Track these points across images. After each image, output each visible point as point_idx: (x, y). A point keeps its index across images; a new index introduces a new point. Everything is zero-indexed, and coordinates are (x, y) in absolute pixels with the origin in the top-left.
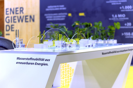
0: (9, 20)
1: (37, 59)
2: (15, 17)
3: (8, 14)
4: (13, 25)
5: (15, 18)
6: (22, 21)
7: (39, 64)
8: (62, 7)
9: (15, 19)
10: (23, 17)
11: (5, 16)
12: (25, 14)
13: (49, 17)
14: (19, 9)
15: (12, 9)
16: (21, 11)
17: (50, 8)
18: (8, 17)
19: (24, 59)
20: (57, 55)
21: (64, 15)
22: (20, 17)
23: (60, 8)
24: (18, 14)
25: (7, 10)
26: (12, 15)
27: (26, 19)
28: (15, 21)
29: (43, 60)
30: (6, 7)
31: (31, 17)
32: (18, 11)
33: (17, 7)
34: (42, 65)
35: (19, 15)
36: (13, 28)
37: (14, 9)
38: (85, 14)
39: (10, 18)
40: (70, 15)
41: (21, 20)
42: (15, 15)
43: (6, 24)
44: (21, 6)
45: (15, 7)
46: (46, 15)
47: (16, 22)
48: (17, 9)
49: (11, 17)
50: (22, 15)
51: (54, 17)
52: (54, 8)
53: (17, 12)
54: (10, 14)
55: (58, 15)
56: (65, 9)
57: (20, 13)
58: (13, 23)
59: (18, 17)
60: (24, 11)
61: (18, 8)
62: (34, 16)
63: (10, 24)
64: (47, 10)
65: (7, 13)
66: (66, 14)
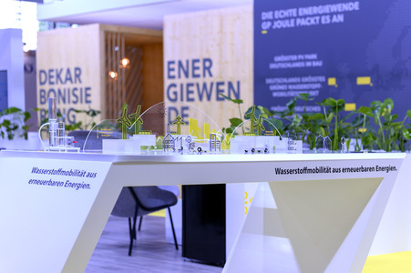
0: (175, 93)
1: (70, 173)
2: (192, 85)
3: (173, 77)
4: (187, 108)
5: (191, 88)
6: (209, 98)
7: (72, 185)
8: (312, 60)
9: (192, 92)
10: (212, 84)
11: (167, 82)
12: (216, 79)
13: (278, 87)
14: (200, 65)
15: (184, 64)
16: (205, 68)
17: (281, 61)
18: (174, 85)
19: (45, 172)
21: (318, 82)
22: (205, 85)
23: (305, 60)
24: (198, 76)
25: (172, 66)
26: (184, 80)
27: (219, 91)
28: (191, 96)
29: (82, 174)
30: (168, 56)
31: (230, 85)
32: (198, 68)
33: (196, 57)
34: (79, 186)
35: (200, 81)
36: (187, 116)
37: (187, 62)
38: (372, 81)
39: (178, 89)
40: (332, 81)
41: (205, 93)
42: (191, 80)
43: (168, 104)
44: (206, 56)
45: (191, 58)
46: (269, 81)
47: (192, 100)
48: (197, 65)
49: (182, 86)
50: (208, 80)
51: (290, 87)
52: (291, 62)
53: (197, 72)
54: (179, 77)
55: (301, 83)
56: (319, 64)
57: (204, 75)
58: (186, 103)
59: (198, 85)
60: (213, 70)
61: (198, 61)
62: (238, 83)
63: (178, 105)
64: (273, 66)
65: (172, 73)
66: (322, 79)
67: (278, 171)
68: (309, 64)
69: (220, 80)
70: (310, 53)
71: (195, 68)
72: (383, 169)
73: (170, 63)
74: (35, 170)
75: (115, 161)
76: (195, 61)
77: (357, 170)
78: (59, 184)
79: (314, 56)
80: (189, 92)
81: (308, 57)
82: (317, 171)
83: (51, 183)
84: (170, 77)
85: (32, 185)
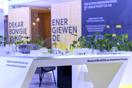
0: (55, 30)
1: (20, 63)
2: (61, 27)
3: (54, 25)
4: (59, 35)
5: (60, 29)
6: (66, 32)
7: (20, 67)
8: (101, 19)
9: (61, 30)
11: (52, 27)
12: (69, 26)
13: (90, 28)
14: (63, 21)
15: (58, 20)
16: (65, 22)
17: (91, 20)
18: (54, 28)
20: (34, 60)
21: (103, 27)
22: (65, 28)
23: (99, 19)
24: (63, 25)
25: (54, 21)
26: (58, 26)
27: (70, 30)
28: (60, 31)
30: (52, 18)
31: (74, 28)
32: (63, 22)
34: (23, 67)
36: (59, 38)
37: (59, 20)
38: (121, 27)
39: (56, 29)
40: (108, 27)
41: (65, 30)
42: (60, 26)
43: (52, 34)
44: (65, 18)
46: (87, 26)
47: (61, 33)
48: (62, 21)
50: (66, 26)
51: (94, 28)
52: (94, 20)
53: (62, 23)
54: (56, 25)
55: (98, 27)
56: (104, 21)
57: (65, 24)
58: (59, 34)
59: (63, 28)
60: (68, 22)
61: (63, 19)
62: (76, 27)
63: (56, 34)
64: (88, 21)
65: (54, 24)
66: (105, 26)
67: (88, 61)
68: (100, 21)
69: (70, 26)
70: (100, 17)
71: (62, 22)
72: (123, 59)
73: (53, 20)
74: (8, 61)
75: (34, 59)
76: (62, 19)
77: (115, 60)
78: (16, 66)
79: (102, 18)
80: (60, 30)
81: (100, 18)
82: (101, 60)
83: (13, 66)
84: (53, 25)
85: (7, 66)
